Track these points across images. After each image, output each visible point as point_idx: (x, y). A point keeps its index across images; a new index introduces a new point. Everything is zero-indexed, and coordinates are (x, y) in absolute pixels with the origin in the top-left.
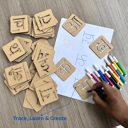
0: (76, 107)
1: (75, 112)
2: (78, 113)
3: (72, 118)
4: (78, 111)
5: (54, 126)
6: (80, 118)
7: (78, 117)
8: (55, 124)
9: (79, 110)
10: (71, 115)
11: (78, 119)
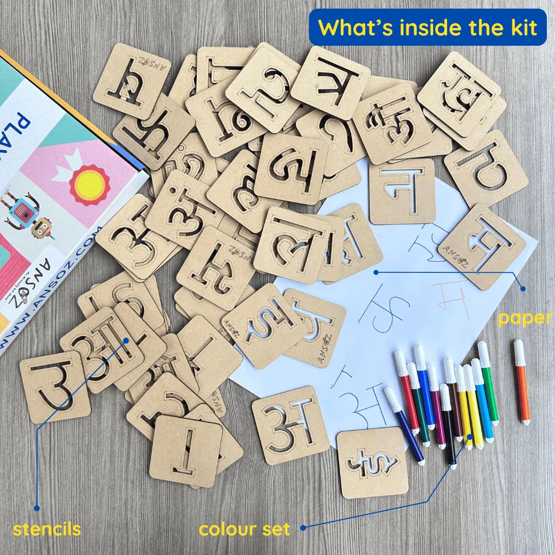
0: (317, 465)
1: (308, 478)
2: (317, 484)
3: (292, 495)
4: (317, 479)
5: (222, 503)
6: (317, 505)
7: (311, 496)
8: (226, 497)
9: (323, 476)
10: (291, 485)
11: (311, 504)
